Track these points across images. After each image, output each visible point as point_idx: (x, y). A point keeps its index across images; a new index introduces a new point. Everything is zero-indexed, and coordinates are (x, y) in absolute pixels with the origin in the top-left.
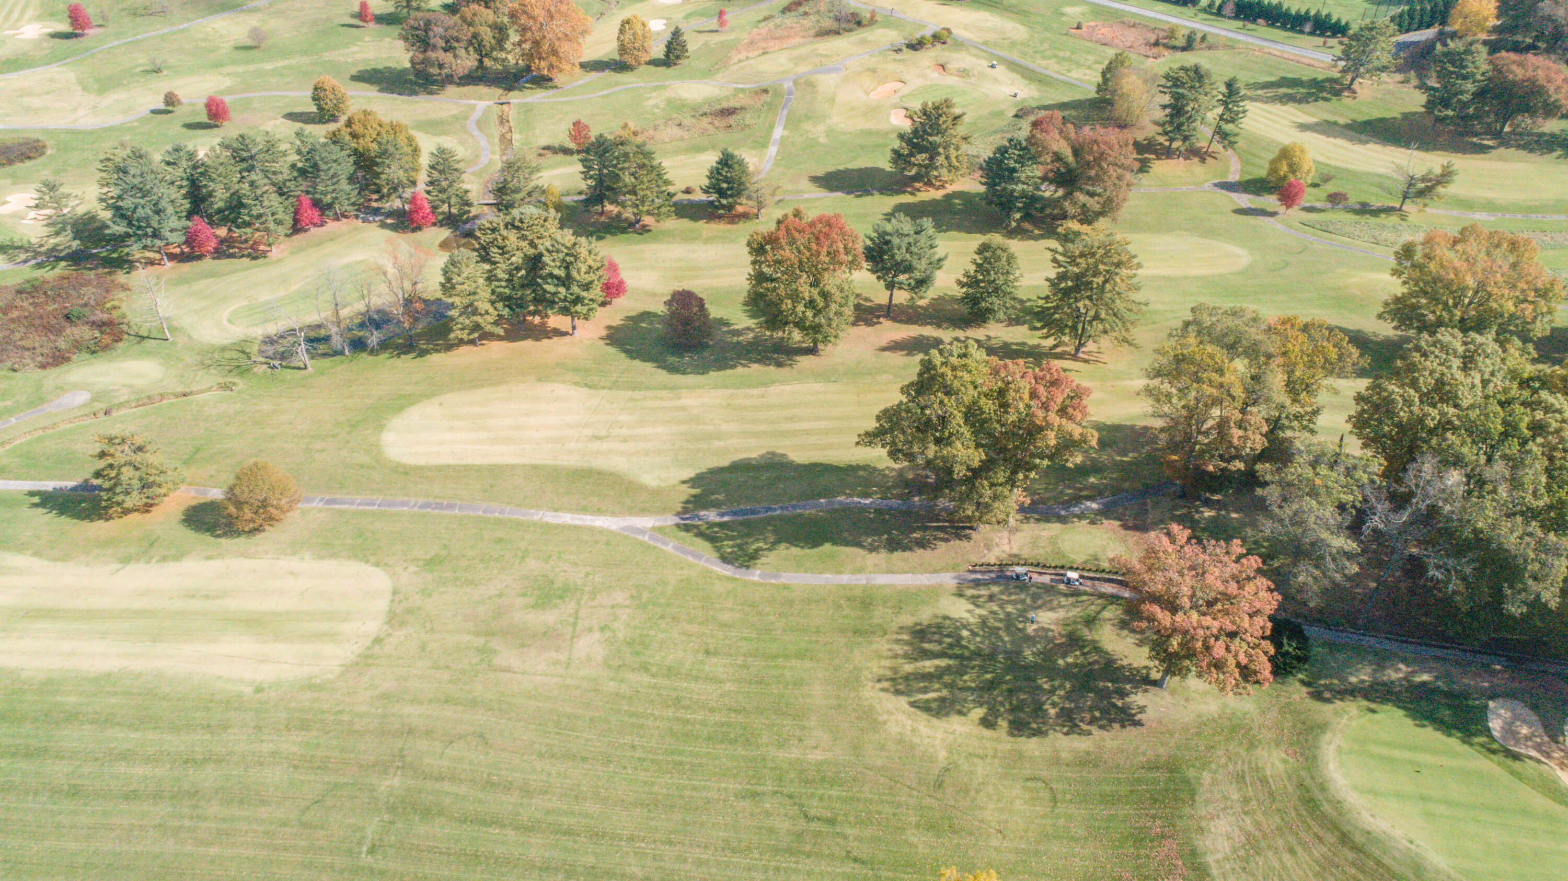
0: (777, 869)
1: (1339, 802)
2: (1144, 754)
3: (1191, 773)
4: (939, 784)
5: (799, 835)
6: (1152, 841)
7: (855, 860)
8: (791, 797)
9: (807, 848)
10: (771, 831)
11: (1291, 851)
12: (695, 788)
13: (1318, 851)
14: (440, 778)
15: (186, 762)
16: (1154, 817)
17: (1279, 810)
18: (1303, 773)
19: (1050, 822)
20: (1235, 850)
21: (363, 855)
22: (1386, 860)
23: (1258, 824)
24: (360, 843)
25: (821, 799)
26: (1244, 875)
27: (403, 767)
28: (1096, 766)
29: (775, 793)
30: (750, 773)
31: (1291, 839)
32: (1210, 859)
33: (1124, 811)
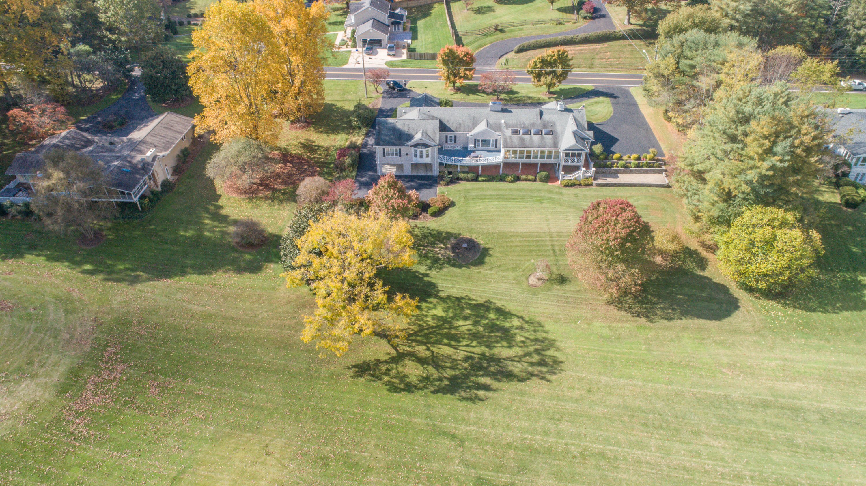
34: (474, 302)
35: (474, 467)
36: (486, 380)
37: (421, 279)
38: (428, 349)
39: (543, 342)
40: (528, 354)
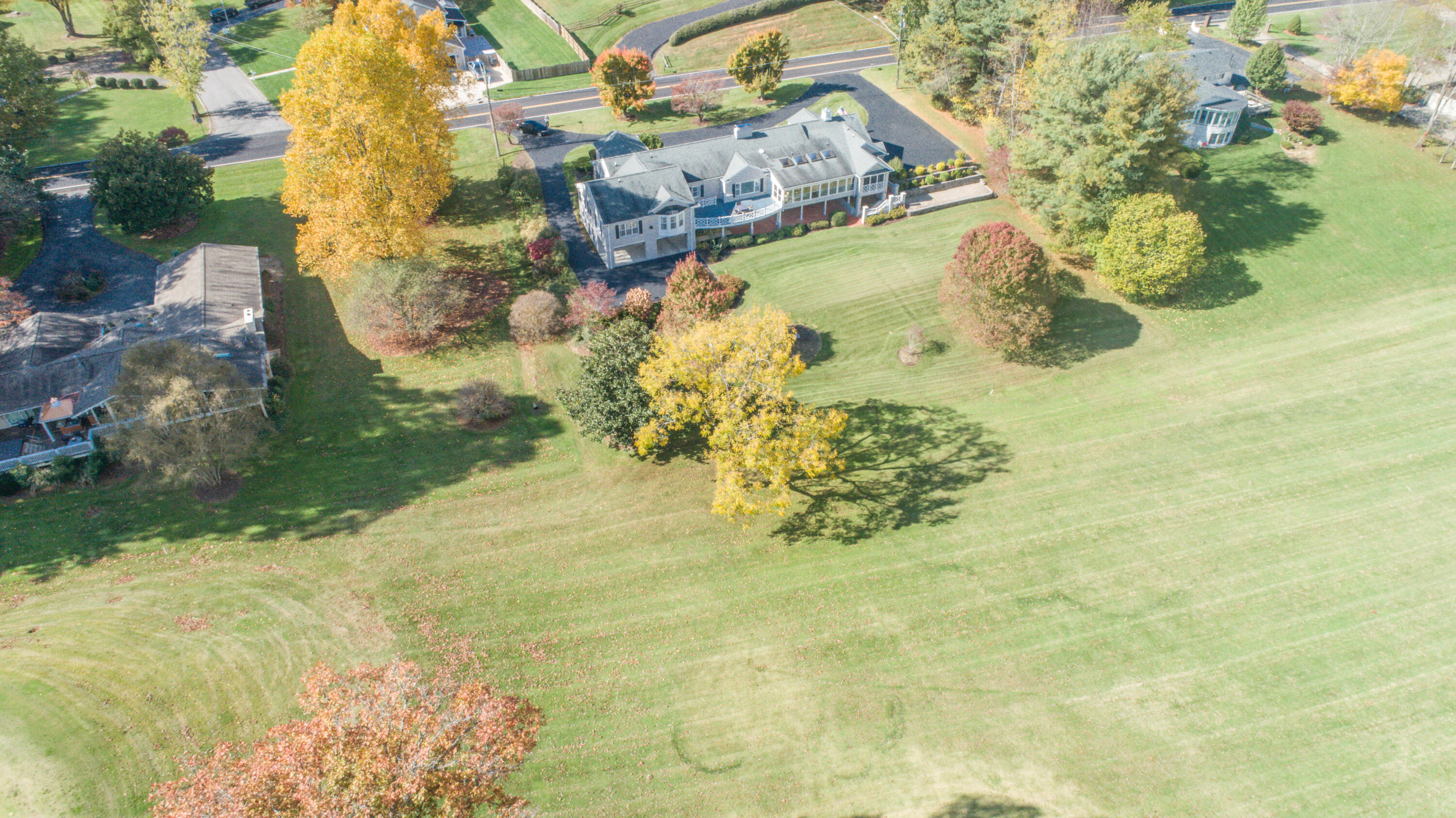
5: (1055, 573)
7: (956, 567)
8: (1113, 617)
34: (854, 407)
35: (1005, 591)
36: (939, 494)
38: (845, 481)
39: (968, 429)
40: (962, 449)
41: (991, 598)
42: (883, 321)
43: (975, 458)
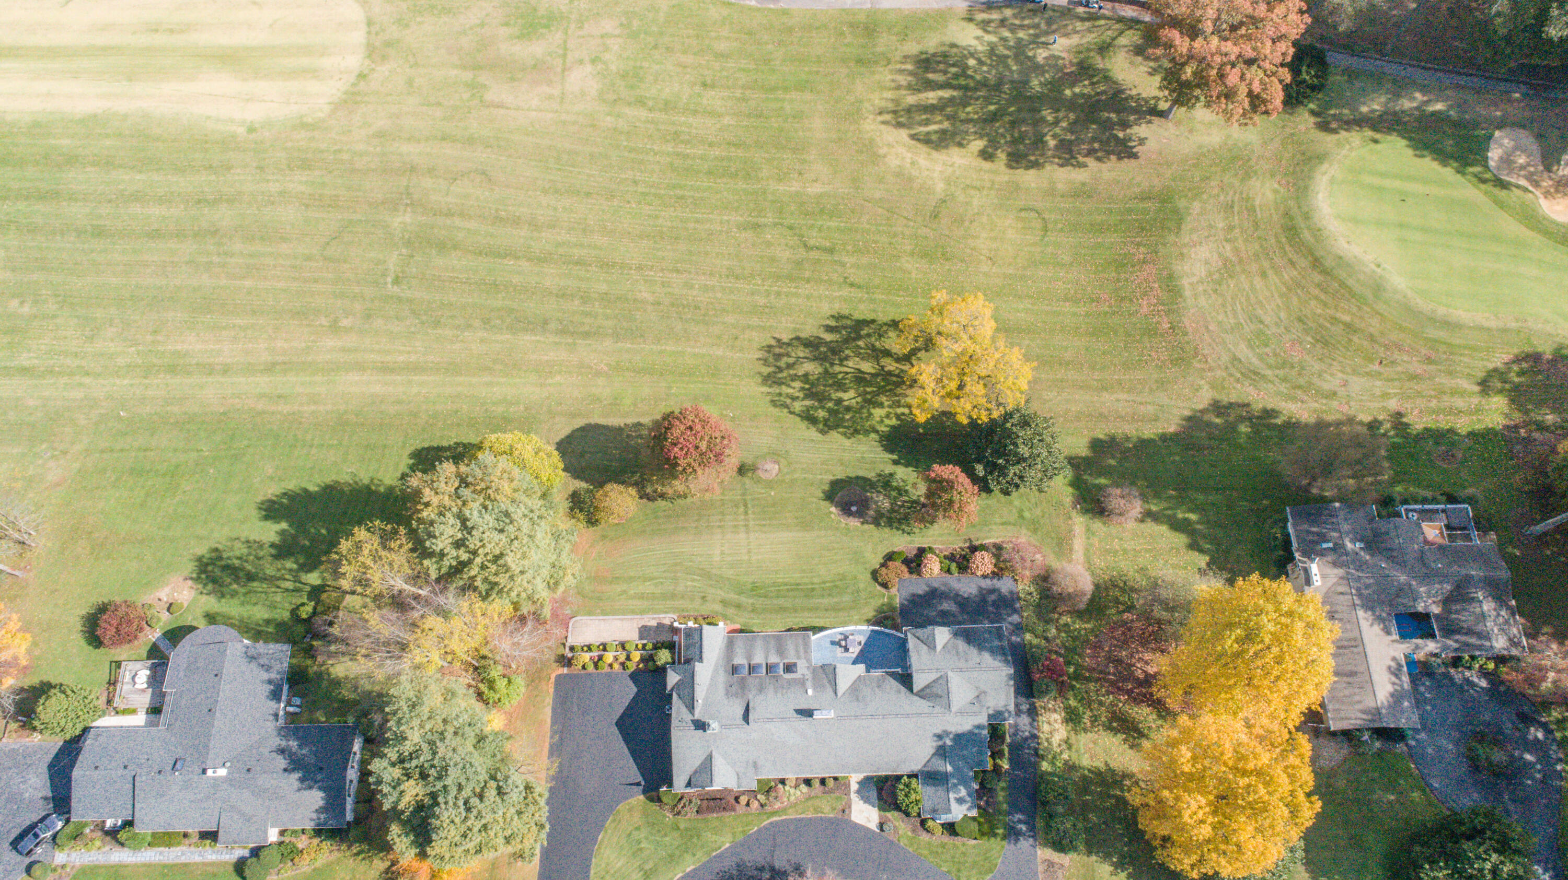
0: (778, 294)
1: (1319, 230)
2: (1139, 185)
3: (1182, 203)
4: (935, 216)
5: (799, 263)
6: (1133, 266)
7: (852, 285)
8: (791, 228)
9: (807, 274)
10: (773, 259)
11: (1264, 275)
12: (697, 221)
13: (1289, 274)
14: (450, 214)
15: (199, 202)
16: (1139, 245)
17: (1259, 238)
18: (1291, 203)
19: (1039, 249)
20: (1210, 274)
21: (390, 286)
22: (1350, 282)
23: (1236, 251)
24: (384, 275)
25: (820, 230)
26: (1214, 296)
27: (412, 204)
28: (1090, 197)
29: (776, 225)
30: (752, 206)
31: (1266, 264)
32: (1185, 282)
33: (1112, 238)
34: (841, 430)
36: (828, 337)
37: (900, 458)
38: (883, 367)
40: (789, 366)
41: (846, 259)
42: (773, 505)
43: (788, 355)
